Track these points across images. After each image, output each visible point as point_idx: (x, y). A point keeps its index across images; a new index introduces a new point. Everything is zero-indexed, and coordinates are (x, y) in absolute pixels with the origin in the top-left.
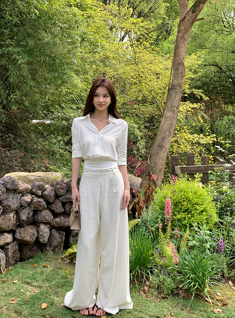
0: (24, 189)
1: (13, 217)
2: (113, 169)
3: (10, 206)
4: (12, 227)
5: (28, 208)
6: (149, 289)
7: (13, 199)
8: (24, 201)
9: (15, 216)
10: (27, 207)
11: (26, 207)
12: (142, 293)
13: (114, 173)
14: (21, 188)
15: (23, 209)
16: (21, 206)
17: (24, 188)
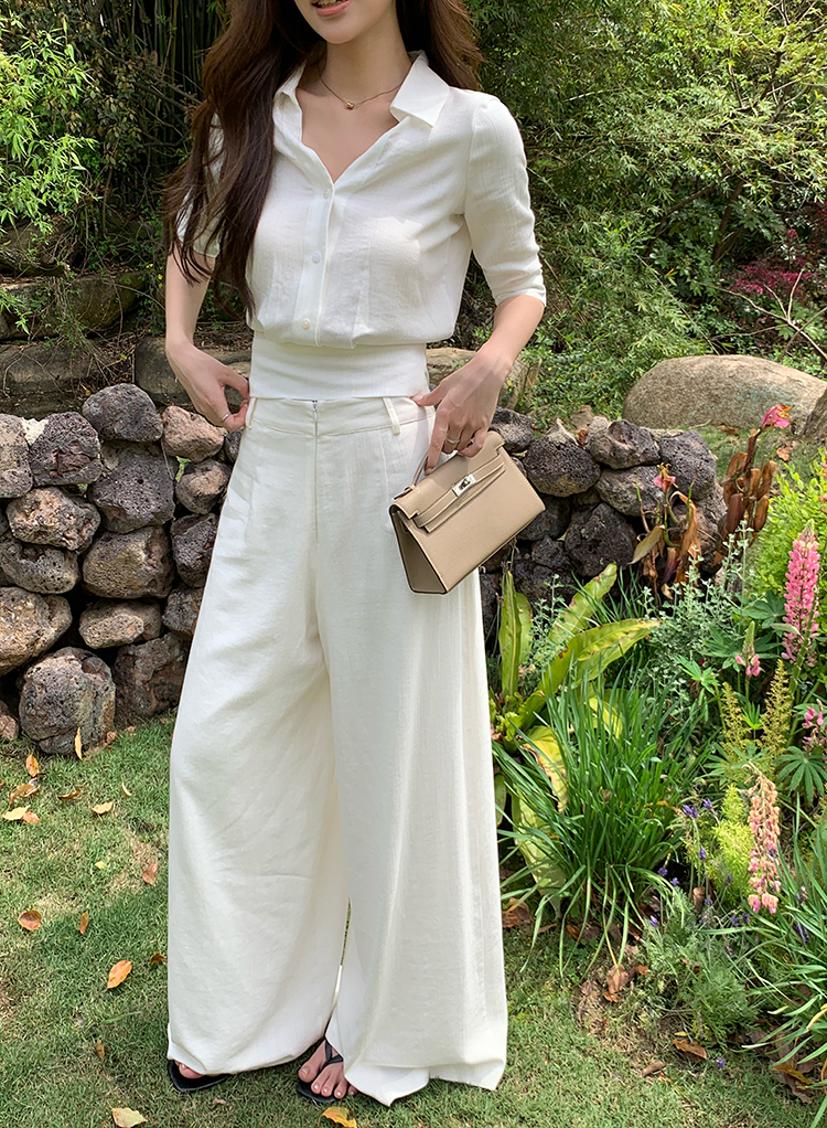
0: (189, 444)
1: (148, 549)
2: (387, 401)
3: (121, 510)
4: (147, 587)
5: (210, 520)
6: (628, 985)
7: (141, 482)
8: (190, 494)
9: (156, 548)
10: (207, 515)
11: (201, 515)
12: (591, 996)
13: (389, 426)
14: (174, 440)
15: (191, 522)
16: (181, 510)
17: (185, 438)
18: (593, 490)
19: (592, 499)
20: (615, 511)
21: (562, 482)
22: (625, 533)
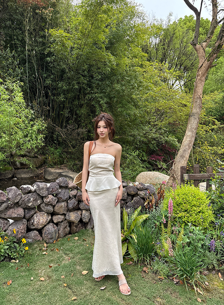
0: (72, 186)
1: (64, 205)
3: (61, 198)
4: (64, 212)
5: (74, 199)
7: (64, 193)
8: (72, 195)
16: (70, 198)
18: (137, 194)
19: (137, 195)
20: (140, 197)
21: (132, 192)
22: (142, 201)
